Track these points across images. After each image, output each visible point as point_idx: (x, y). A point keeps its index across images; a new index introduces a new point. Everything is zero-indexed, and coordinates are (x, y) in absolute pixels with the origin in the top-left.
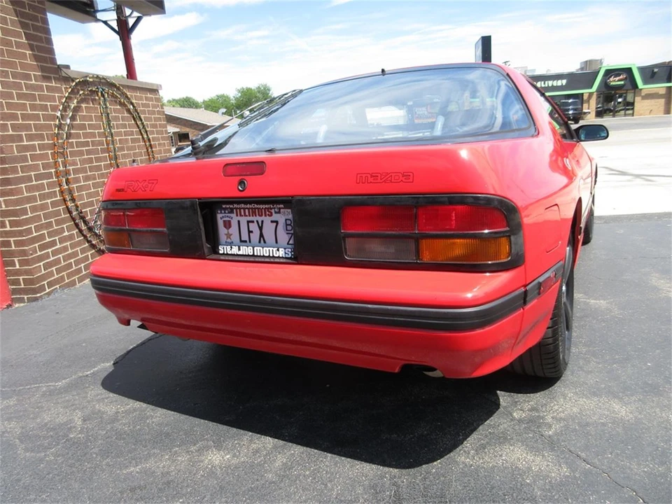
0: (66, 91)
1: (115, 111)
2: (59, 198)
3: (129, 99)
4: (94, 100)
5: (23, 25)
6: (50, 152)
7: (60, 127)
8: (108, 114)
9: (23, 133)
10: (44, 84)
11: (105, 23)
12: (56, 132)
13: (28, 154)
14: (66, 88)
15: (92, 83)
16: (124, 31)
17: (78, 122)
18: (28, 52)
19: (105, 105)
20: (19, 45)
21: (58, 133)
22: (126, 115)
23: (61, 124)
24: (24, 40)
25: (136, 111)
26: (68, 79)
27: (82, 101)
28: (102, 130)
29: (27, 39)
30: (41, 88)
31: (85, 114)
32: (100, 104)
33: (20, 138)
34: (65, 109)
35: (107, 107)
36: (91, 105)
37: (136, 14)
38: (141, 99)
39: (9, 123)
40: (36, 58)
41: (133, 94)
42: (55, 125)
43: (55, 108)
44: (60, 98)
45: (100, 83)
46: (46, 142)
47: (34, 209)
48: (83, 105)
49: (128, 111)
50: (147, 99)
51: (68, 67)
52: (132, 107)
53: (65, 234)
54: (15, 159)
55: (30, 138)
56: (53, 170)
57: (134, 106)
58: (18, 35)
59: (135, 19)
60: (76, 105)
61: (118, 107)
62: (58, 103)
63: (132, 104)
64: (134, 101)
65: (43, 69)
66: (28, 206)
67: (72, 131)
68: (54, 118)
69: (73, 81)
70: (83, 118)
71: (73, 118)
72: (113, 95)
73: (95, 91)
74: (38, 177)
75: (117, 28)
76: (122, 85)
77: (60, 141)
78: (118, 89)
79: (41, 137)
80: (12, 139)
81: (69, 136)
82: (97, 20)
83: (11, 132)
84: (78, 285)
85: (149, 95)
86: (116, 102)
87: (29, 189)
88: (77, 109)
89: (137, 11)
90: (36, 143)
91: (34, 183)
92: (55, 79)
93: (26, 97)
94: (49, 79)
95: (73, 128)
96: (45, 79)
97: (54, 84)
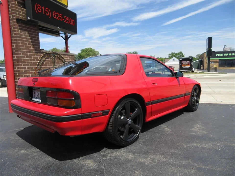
0: (42, 56)
1: (57, 61)
3: (63, 58)
4: (50, 58)
5: (31, 39)
6: (34, 72)
7: (38, 65)
8: (55, 62)
9: (27, 67)
10: (35, 54)
11: (62, 37)
12: (37, 66)
13: (27, 72)
14: (42, 55)
15: (51, 54)
16: (66, 39)
17: (45, 64)
18: (31, 46)
19: (54, 59)
20: (29, 44)
21: (38, 67)
22: (61, 62)
23: (39, 64)
24: (31, 43)
25: (65, 61)
26: (43, 53)
27: (47, 58)
28: (52, 66)
29: (32, 43)
30: (34, 55)
31: (47, 62)
32: (52, 59)
33: (25, 68)
34: (41, 60)
35: (55, 60)
36: (50, 59)
37: (69, 34)
38: (68, 58)
39: (23, 64)
40: (34, 47)
41: (65, 56)
42: (37, 65)
43: (37, 60)
44: (39, 58)
45: (53, 54)
46: (33, 69)
48: (47, 60)
49: (62, 61)
50: (69, 58)
51: (44, 49)
52: (63, 60)
54: (23, 73)
55: (28, 68)
57: (64, 60)
58: (30, 42)
59: (69, 36)
60: (44, 59)
61: (59, 60)
62: (39, 59)
63: (64, 59)
64: (64, 58)
65: (35, 50)
67: (42, 66)
68: (37, 63)
69: (44, 53)
70: (47, 63)
71: (43, 63)
72: (57, 57)
73: (51, 56)
75: (64, 38)
76: (61, 54)
77: (38, 69)
78: (59, 55)
79: (32, 68)
80: (23, 68)
81: (41, 68)
82: (60, 36)
83: (23, 66)
85: (70, 57)
86: (58, 59)
88: (44, 61)
89: (70, 34)
90: (30, 69)
92: (39, 53)
93: (29, 57)
94: (37, 53)
95: (42, 65)
96: (36, 52)
97: (38, 54)
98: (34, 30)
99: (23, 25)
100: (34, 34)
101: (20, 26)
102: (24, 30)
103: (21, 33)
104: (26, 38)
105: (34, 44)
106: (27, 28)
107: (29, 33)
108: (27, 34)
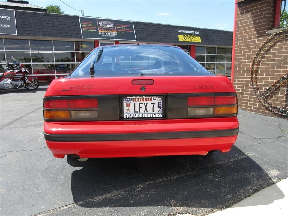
2: (250, 80)
5: (254, 20)
6: (251, 64)
10: (257, 39)
13: (242, 64)
17: (272, 51)
18: (253, 30)
20: (250, 28)
24: (253, 26)
27: (278, 42)
30: (255, 41)
33: (241, 59)
36: (284, 42)
39: (238, 55)
40: (257, 30)
42: (256, 54)
46: (251, 60)
47: (239, 81)
48: (277, 44)
53: (248, 92)
55: (244, 59)
56: (250, 70)
58: (251, 25)
65: (258, 34)
66: (237, 80)
67: (266, 56)
70: (276, 49)
71: (269, 50)
74: (243, 72)
79: (249, 59)
80: (238, 59)
83: (238, 57)
84: (248, 111)
87: (239, 75)
88: (272, 46)
90: (246, 61)
91: (241, 73)
92: (263, 36)
93: (247, 45)
94: (260, 37)
95: (267, 54)
96: (258, 37)
97: (262, 38)
98: (260, 5)
99: (245, 7)
100: (260, 12)
101: (242, 10)
102: (246, 13)
103: (242, 17)
104: (247, 22)
105: (257, 25)
106: (251, 7)
107: (252, 14)
108: (249, 15)
